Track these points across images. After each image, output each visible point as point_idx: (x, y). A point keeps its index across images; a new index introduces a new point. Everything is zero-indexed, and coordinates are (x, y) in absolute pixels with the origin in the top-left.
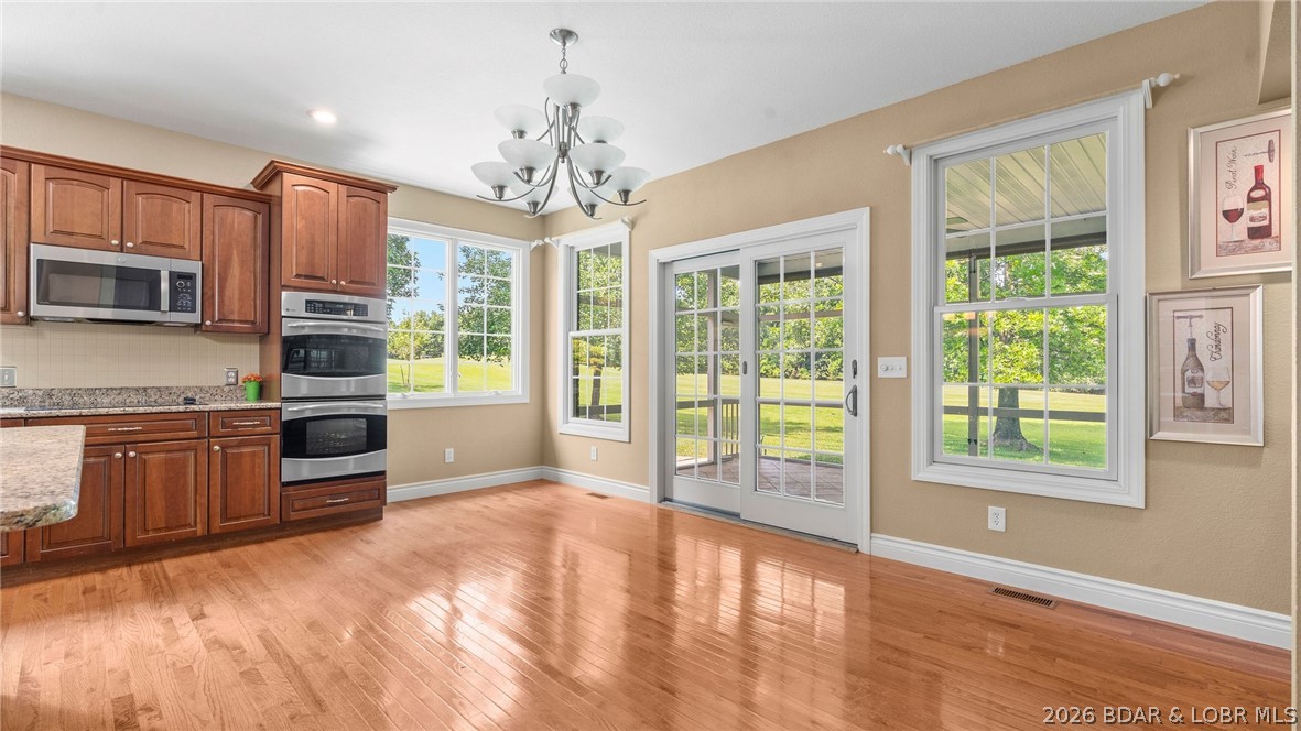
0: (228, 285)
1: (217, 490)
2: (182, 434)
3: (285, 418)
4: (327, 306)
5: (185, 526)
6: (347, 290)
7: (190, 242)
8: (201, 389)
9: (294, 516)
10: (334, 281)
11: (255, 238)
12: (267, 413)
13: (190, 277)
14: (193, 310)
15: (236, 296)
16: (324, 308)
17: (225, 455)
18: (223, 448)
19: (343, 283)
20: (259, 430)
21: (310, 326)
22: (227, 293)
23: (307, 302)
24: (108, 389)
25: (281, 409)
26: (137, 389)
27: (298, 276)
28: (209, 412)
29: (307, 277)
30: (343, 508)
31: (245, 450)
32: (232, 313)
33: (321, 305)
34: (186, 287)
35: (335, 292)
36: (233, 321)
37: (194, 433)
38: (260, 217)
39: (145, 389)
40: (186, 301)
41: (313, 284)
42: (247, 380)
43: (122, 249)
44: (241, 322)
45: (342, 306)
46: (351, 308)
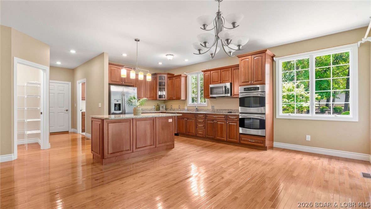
0: (236, 87)
1: (228, 132)
3: (240, 117)
5: (223, 138)
6: (254, 84)
7: (230, 79)
9: (242, 142)
10: (250, 82)
12: (236, 116)
15: (238, 89)
16: (248, 89)
18: (229, 123)
19: (252, 82)
20: (235, 120)
21: (245, 95)
22: (236, 89)
23: (244, 88)
25: (239, 115)
26: (228, 110)
29: (244, 82)
30: (253, 143)
31: (233, 124)
35: (251, 85)
37: (224, 119)
40: (227, 92)
41: (245, 84)
43: (220, 83)
45: (252, 88)
46: (255, 88)
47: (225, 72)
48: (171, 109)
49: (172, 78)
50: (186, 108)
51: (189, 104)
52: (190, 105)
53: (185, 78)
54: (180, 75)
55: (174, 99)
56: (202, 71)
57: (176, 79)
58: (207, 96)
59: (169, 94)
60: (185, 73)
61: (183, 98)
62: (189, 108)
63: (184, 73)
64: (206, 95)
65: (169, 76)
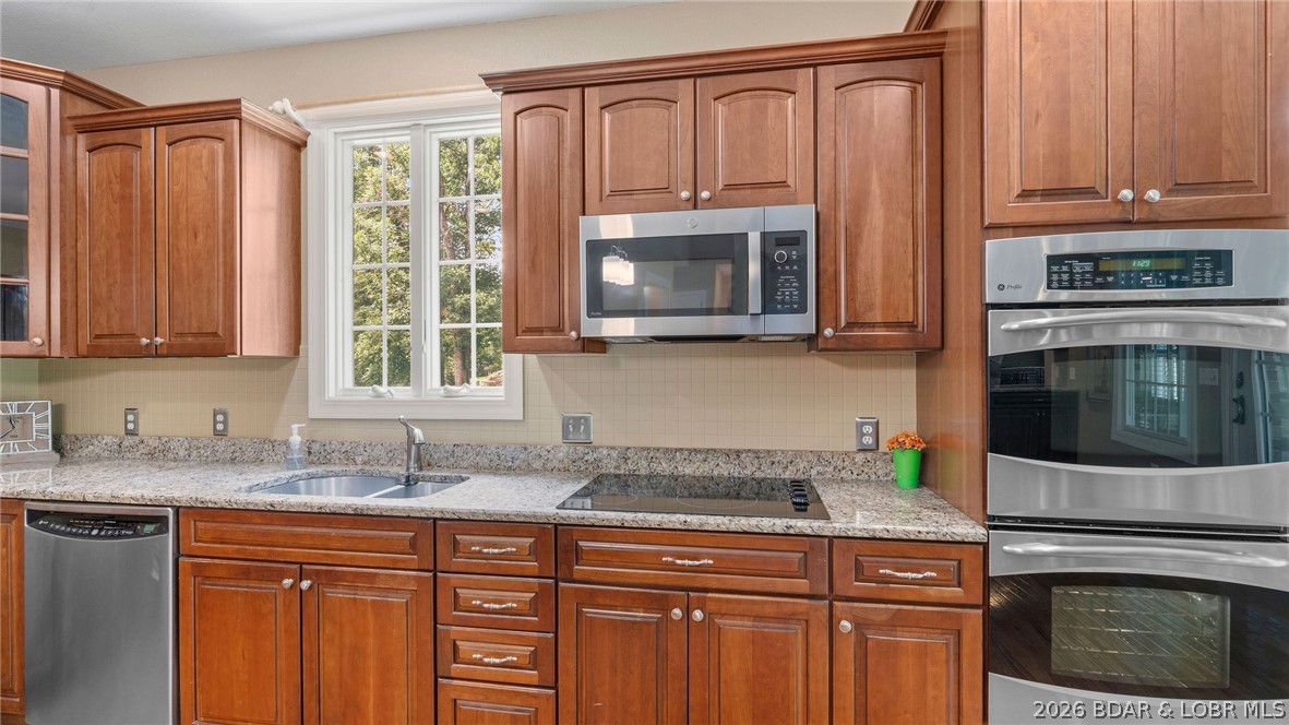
0: (862, 249)
2: (781, 584)
4: (1103, 267)
6: (1163, 216)
7: (796, 173)
8: (819, 455)
10: (1127, 194)
11: (913, 139)
12: (954, 552)
13: (794, 240)
14: (803, 309)
15: (879, 270)
16: (1096, 272)
17: (862, 642)
18: (859, 626)
19: (1154, 195)
20: (933, 592)
22: (862, 266)
23: (1053, 260)
24: (690, 451)
25: (986, 546)
27: (1026, 194)
28: (831, 539)
29: (1048, 194)
31: (907, 638)
32: (871, 307)
33: (1088, 266)
34: (789, 261)
35: (1127, 224)
36: (873, 325)
37: (802, 585)
38: (922, 90)
39: (738, 453)
40: (788, 292)
41: (1064, 209)
42: (897, 443)
43: (694, 203)
44: (887, 325)
45: (1145, 263)
46: (1175, 264)
47: (746, 102)
48: (129, 441)
49: (120, 136)
50: (296, 439)
51: (331, 393)
52: (335, 403)
53: (286, 148)
54: (228, 111)
55: (154, 353)
56: (490, 80)
57: (182, 148)
58: (539, 331)
59: (95, 302)
60: (281, 105)
61: (258, 334)
62: (322, 434)
63: (278, 106)
64: (527, 320)
65: (83, 108)
